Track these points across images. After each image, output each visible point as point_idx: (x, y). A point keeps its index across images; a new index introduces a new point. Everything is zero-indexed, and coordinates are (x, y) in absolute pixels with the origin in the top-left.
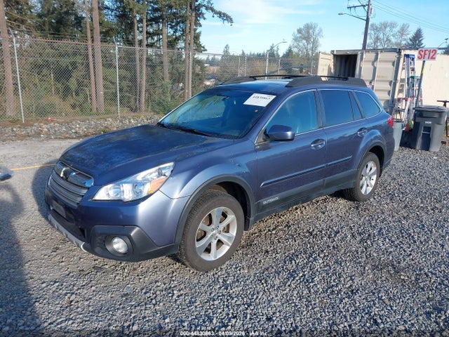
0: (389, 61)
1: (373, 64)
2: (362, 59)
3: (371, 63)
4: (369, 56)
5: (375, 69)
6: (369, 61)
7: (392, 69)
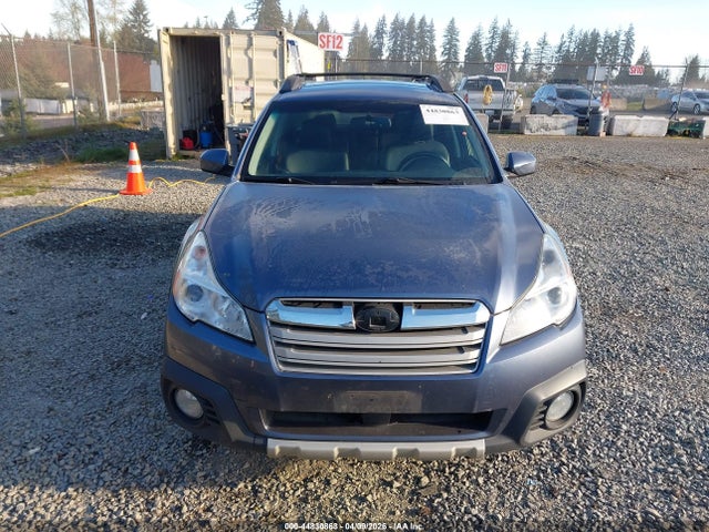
0: (269, 50)
1: (246, 54)
2: (228, 44)
3: (242, 52)
4: (238, 41)
5: (250, 61)
6: (240, 49)
7: (275, 61)
